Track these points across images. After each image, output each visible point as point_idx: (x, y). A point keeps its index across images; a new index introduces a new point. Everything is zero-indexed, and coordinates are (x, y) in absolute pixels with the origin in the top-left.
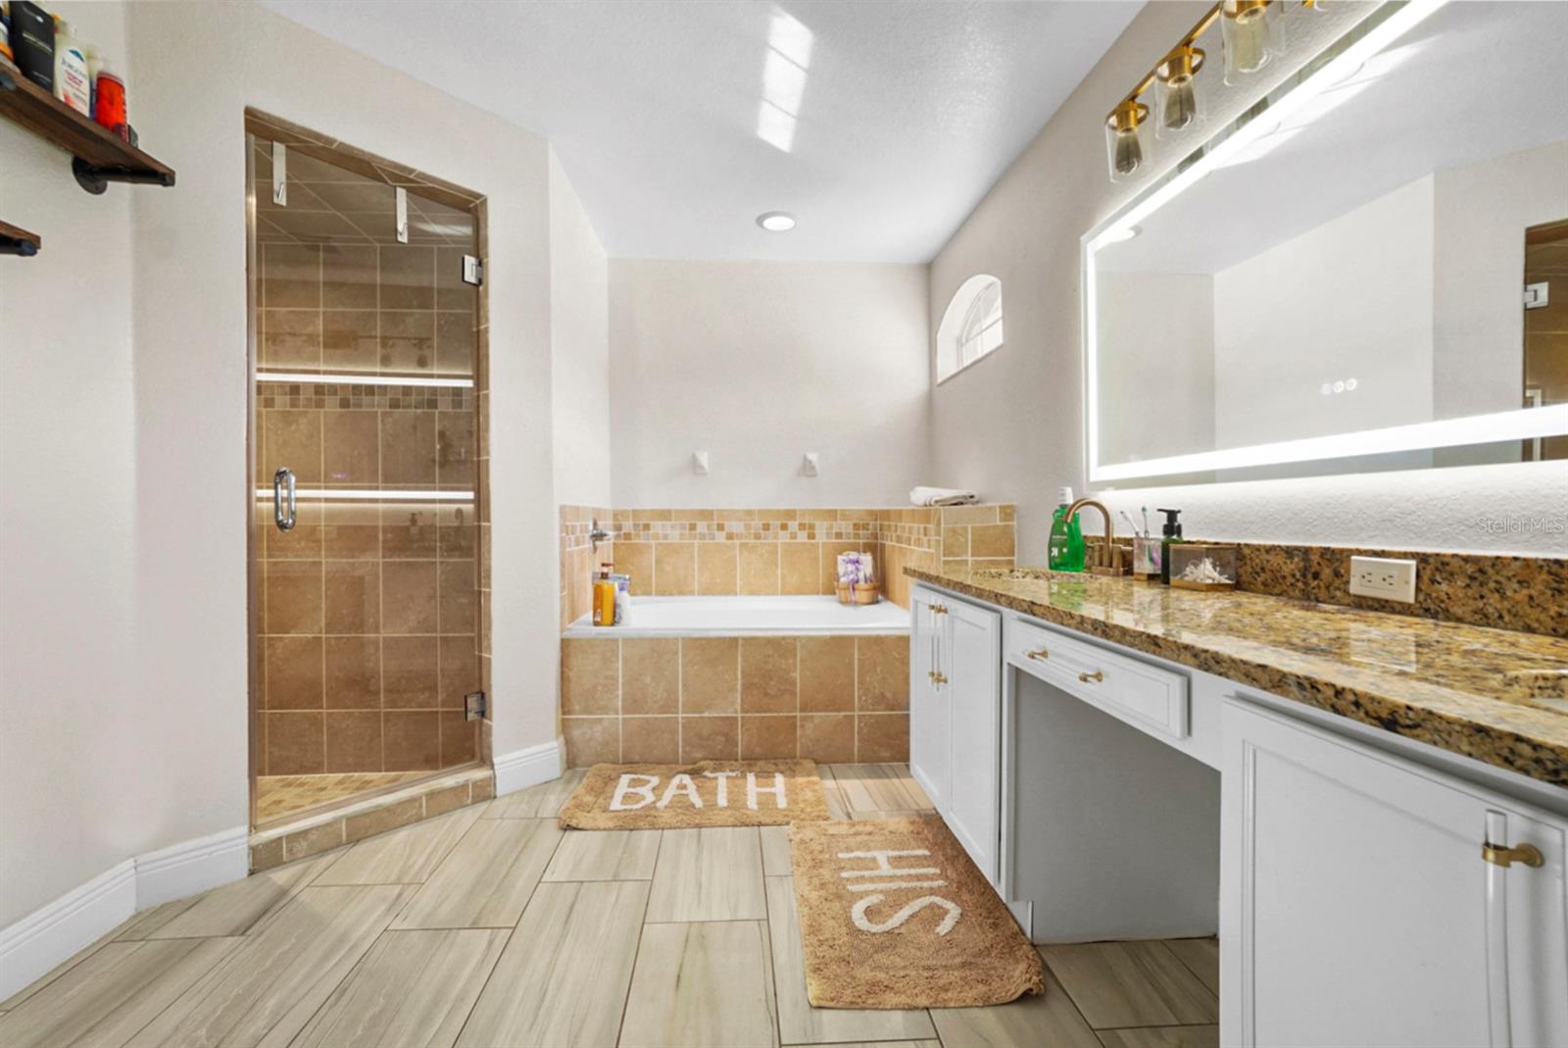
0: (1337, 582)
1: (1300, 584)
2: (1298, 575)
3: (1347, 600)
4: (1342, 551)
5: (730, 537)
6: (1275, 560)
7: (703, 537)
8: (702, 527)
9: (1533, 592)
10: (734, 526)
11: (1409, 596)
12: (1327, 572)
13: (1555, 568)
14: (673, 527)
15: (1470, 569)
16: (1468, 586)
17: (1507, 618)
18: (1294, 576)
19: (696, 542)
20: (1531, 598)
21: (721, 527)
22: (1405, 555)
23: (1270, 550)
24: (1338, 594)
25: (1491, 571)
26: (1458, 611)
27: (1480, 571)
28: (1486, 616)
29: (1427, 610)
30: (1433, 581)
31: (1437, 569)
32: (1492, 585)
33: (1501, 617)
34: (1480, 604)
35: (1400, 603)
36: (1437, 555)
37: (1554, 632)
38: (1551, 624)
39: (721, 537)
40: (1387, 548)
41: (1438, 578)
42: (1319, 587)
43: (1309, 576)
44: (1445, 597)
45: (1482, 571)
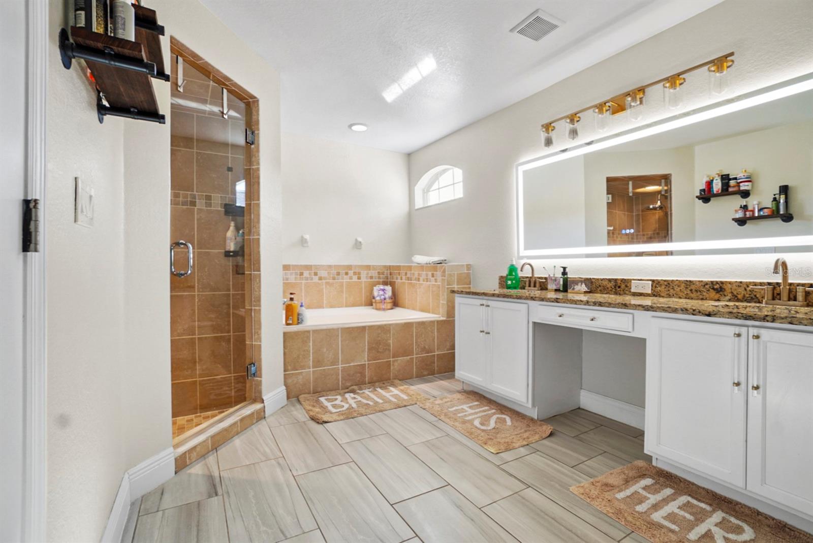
0: (627, 289)
1: (614, 290)
2: (613, 287)
3: (630, 294)
4: (628, 279)
5: (320, 279)
6: (605, 283)
7: (307, 279)
8: (306, 274)
9: (681, 289)
10: (323, 273)
11: (650, 292)
12: (623, 286)
13: (686, 282)
14: (291, 274)
15: (666, 283)
16: (665, 288)
17: (675, 295)
18: (611, 287)
19: (304, 282)
20: (681, 290)
21: (316, 274)
22: (648, 280)
23: (602, 280)
24: (627, 292)
25: (671, 283)
26: (662, 295)
27: (668, 284)
28: (670, 295)
29: (654, 295)
30: (656, 287)
31: (657, 284)
32: (671, 287)
33: (673, 295)
34: (668, 292)
35: (646, 294)
36: (657, 280)
37: (686, 298)
38: (685, 296)
39: (316, 279)
40: (642, 278)
41: (657, 286)
42: (620, 290)
43: (617, 288)
44: (659, 291)
45: (669, 284)
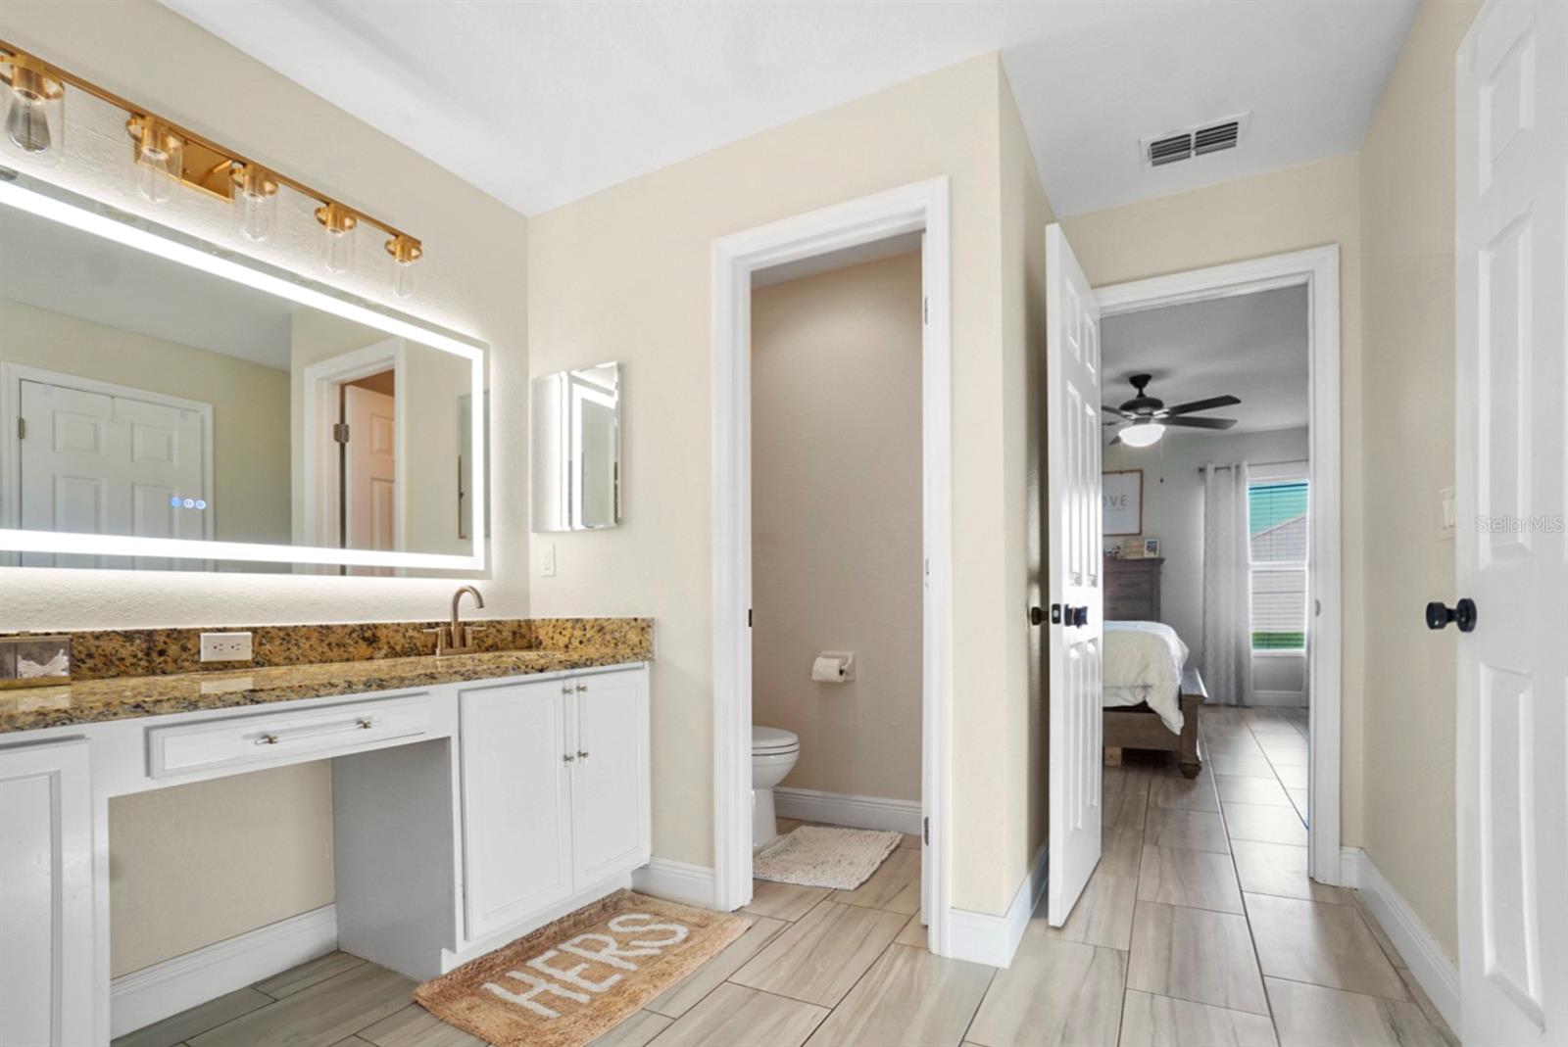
0: (185, 655)
1: (144, 663)
2: (140, 655)
3: (197, 667)
4: (189, 631)
6: (107, 646)
9: (312, 643)
11: (248, 656)
12: (173, 649)
13: (320, 629)
15: (282, 634)
16: (281, 644)
17: (301, 658)
18: (135, 656)
20: (311, 646)
22: (242, 630)
23: (98, 636)
24: (186, 664)
25: (293, 634)
26: (276, 660)
27: (287, 635)
28: (291, 660)
29: (257, 663)
30: (261, 644)
31: (263, 636)
32: (294, 642)
33: (298, 659)
34: (288, 653)
35: (239, 662)
36: (263, 628)
37: (321, 661)
38: (319, 657)
40: (228, 626)
41: (264, 641)
42: (166, 662)
43: (154, 655)
44: (267, 652)
45: (288, 635)
